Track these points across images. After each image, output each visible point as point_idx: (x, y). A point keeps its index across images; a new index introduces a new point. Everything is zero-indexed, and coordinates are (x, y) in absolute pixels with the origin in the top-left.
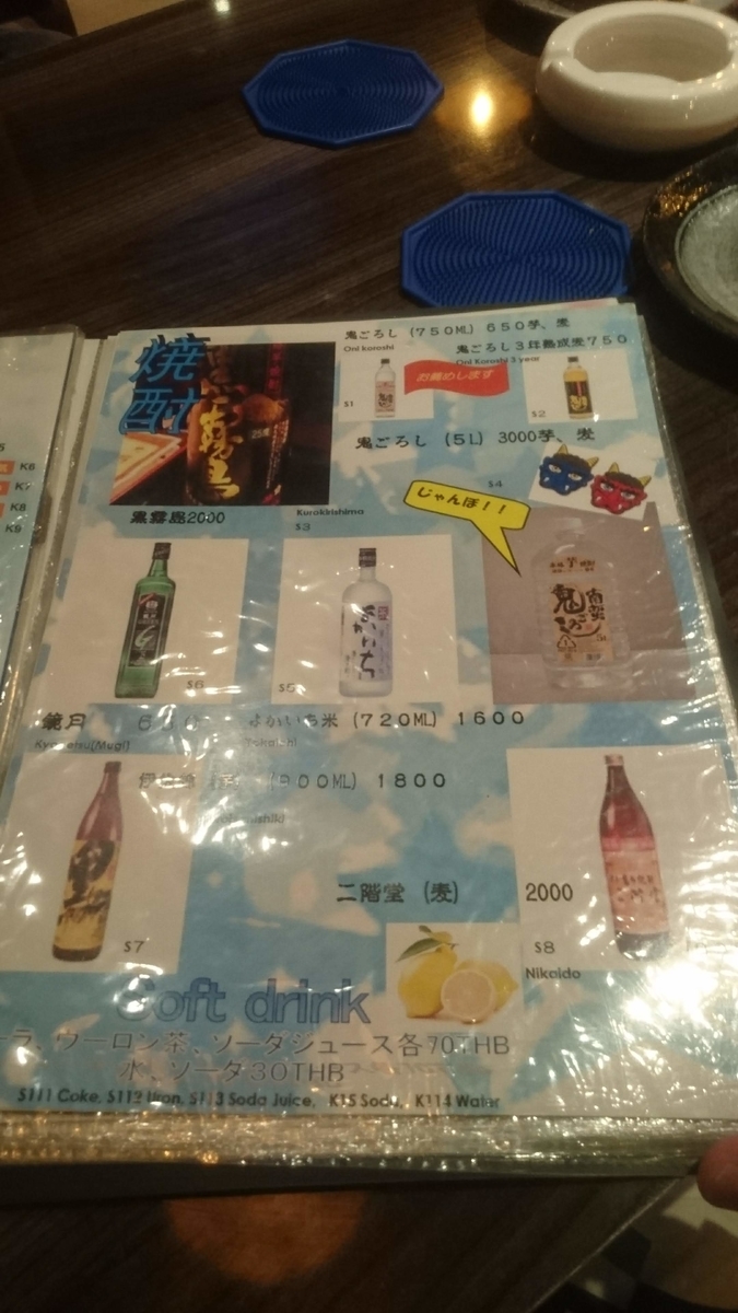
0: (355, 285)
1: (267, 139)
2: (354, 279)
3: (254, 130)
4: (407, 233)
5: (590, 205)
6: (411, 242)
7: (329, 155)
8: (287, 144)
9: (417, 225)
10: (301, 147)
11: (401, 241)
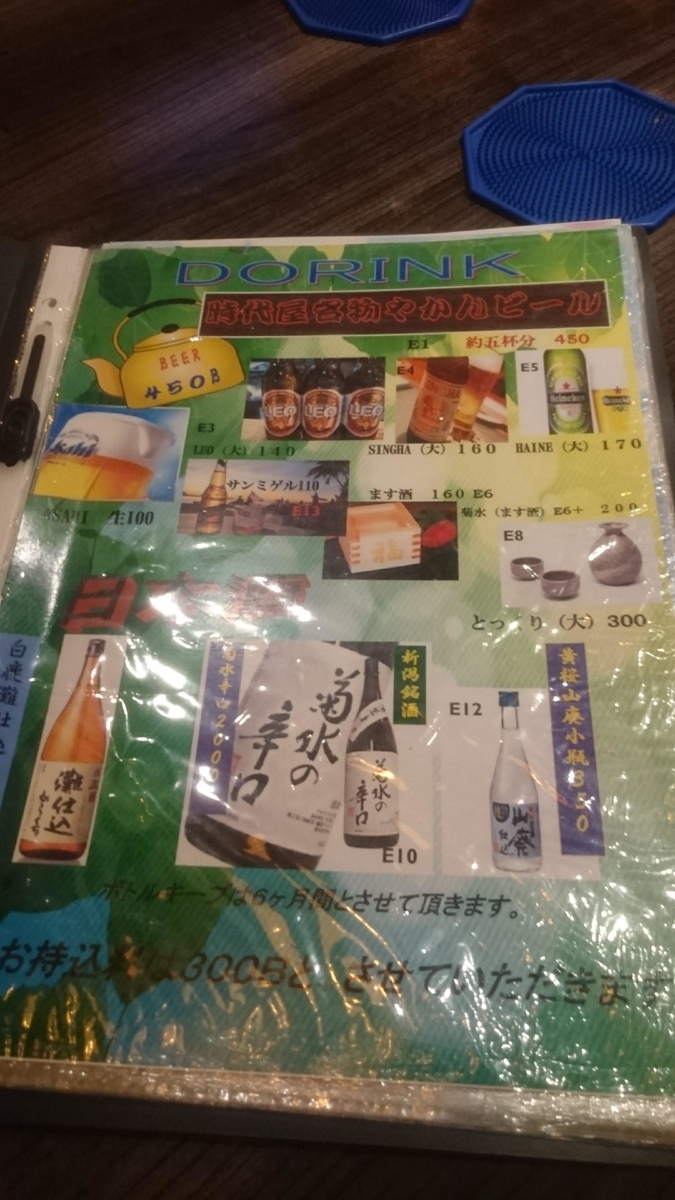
0: (420, 191)
1: (310, 38)
2: (420, 185)
3: (295, 28)
4: (468, 130)
5: (653, 93)
6: (473, 141)
7: (375, 52)
8: (331, 42)
9: (476, 123)
10: (345, 45)
11: (462, 141)
